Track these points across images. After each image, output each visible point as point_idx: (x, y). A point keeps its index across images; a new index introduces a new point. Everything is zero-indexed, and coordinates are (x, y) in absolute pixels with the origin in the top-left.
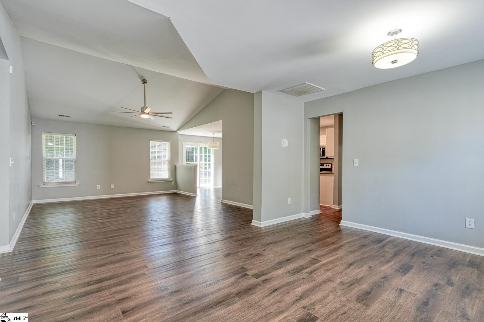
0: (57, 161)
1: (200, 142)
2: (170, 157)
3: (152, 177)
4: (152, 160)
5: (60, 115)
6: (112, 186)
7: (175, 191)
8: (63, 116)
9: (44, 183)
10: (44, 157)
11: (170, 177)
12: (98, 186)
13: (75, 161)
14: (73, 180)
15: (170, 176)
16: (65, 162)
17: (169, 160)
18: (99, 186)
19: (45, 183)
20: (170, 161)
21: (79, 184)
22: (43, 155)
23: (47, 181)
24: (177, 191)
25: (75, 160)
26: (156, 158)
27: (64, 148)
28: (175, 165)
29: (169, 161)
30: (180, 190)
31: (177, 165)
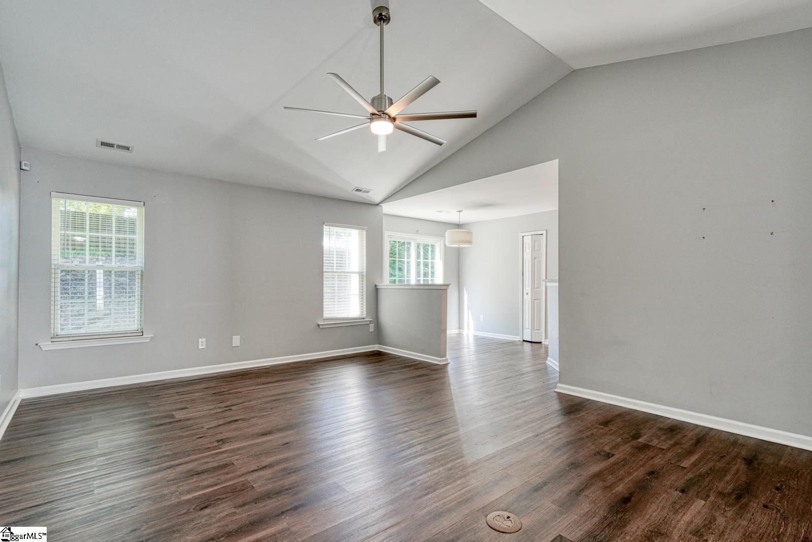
0: (92, 275)
1: (417, 231)
2: (365, 265)
3: (327, 314)
4: (326, 272)
5: (103, 144)
6: (236, 341)
7: (376, 347)
8: (111, 145)
9: (55, 338)
10: (55, 262)
11: (365, 313)
12: (200, 340)
13: (142, 275)
14: (134, 326)
15: (365, 310)
16: (116, 276)
17: (363, 272)
18: (204, 340)
19: (57, 336)
20: (365, 273)
21: (152, 337)
22: (53, 258)
23: (64, 333)
24: (380, 348)
25: (142, 271)
26: (335, 267)
27: (114, 238)
28: (376, 285)
29: (363, 275)
30: (385, 345)
31: (380, 286)
